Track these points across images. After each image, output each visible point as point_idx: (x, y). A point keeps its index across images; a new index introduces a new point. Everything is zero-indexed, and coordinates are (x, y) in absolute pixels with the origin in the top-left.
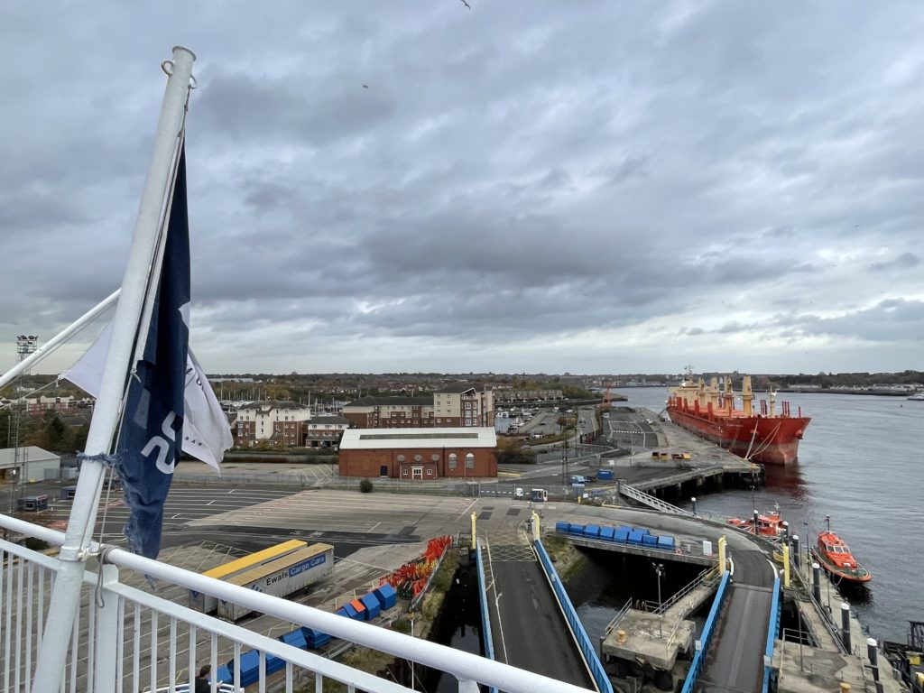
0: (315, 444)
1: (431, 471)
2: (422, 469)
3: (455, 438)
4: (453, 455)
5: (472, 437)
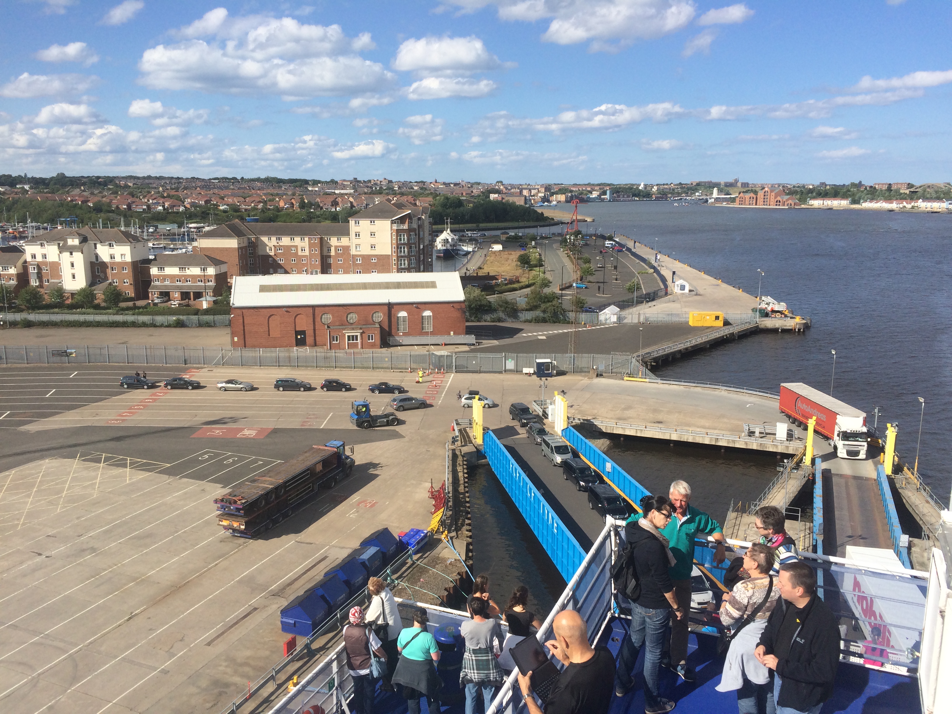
0: (166, 295)
1: (372, 336)
2: (359, 334)
3: (404, 288)
4: (403, 314)
5: (427, 287)
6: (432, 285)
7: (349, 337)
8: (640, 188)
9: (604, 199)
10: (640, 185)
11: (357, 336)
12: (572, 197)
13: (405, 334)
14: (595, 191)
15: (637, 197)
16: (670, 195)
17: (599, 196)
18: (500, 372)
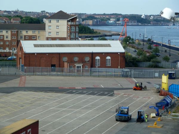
1: (87, 67)
2: (81, 66)
3: (97, 47)
4: (98, 58)
5: (107, 46)
6: (109, 46)
7: (77, 67)
8: (142, 17)
9: (118, 24)
10: (142, 15)
11: (80, 67)
12: (97, 22)
13: (99, 67)
14: (112, 18)
15: (140, 23)
16: (162, 22)
17: (115, 21)
18: (153, 78)
